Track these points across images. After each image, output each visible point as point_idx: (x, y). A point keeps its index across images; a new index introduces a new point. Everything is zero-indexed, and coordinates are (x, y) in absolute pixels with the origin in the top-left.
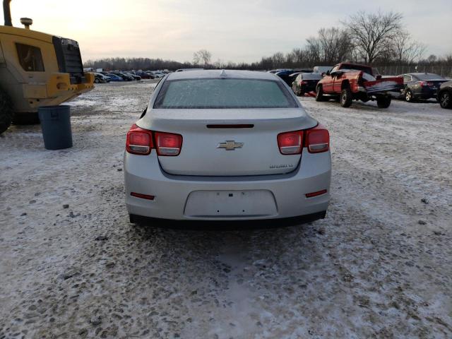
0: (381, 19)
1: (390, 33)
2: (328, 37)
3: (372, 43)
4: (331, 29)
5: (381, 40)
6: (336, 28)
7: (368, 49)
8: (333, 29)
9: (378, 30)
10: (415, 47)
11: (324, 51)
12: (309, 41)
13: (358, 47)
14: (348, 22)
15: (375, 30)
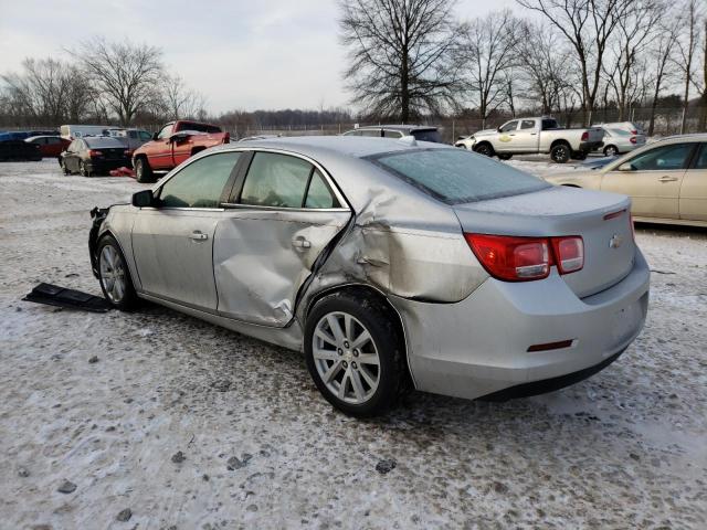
0: (132, 53)
1: (150, 75)
2: (44, 73)
3: (126, 89)
4: (46, 60)
5: (139, 85)
6: (55, 60)
7: (122, 97)
8: (51, 62)
9: (131, 69)
10: (191, 98)
11: (40, 98)
12: (6, 79)
13: (106, 94)
14: (79, 51)
15: (126, 68)
